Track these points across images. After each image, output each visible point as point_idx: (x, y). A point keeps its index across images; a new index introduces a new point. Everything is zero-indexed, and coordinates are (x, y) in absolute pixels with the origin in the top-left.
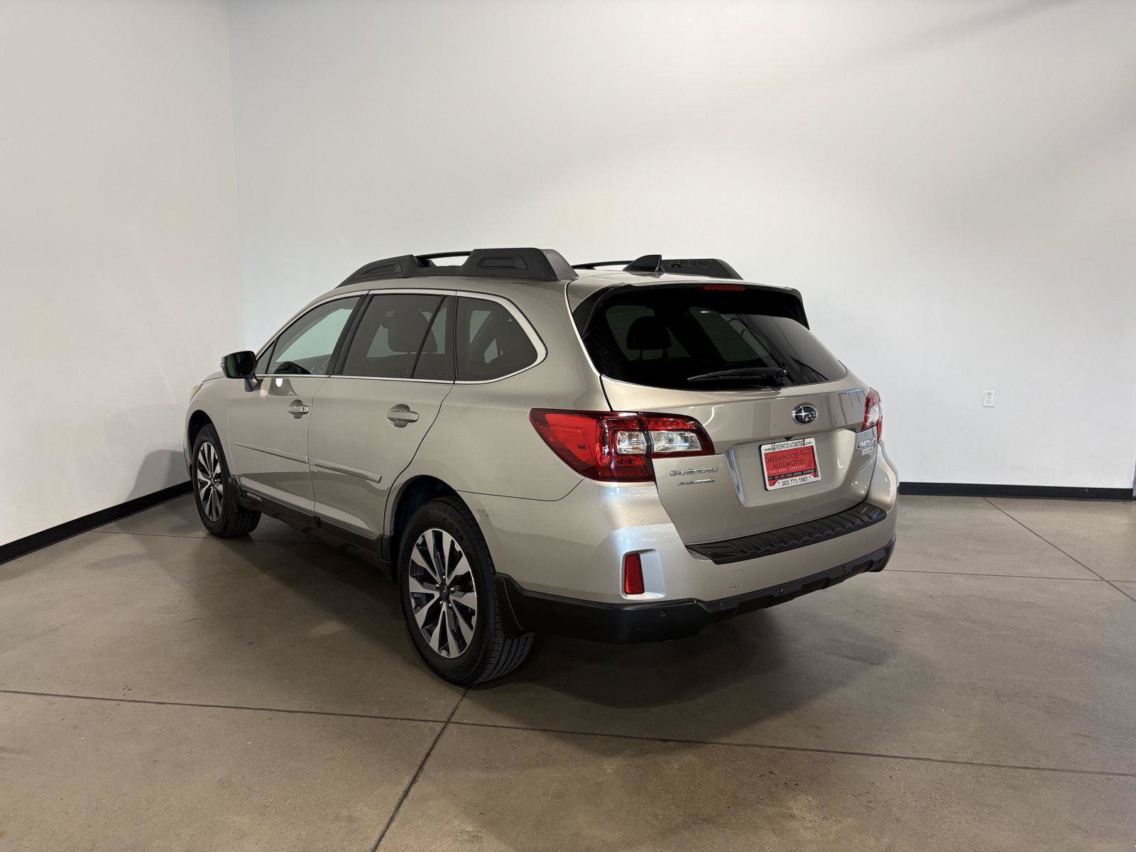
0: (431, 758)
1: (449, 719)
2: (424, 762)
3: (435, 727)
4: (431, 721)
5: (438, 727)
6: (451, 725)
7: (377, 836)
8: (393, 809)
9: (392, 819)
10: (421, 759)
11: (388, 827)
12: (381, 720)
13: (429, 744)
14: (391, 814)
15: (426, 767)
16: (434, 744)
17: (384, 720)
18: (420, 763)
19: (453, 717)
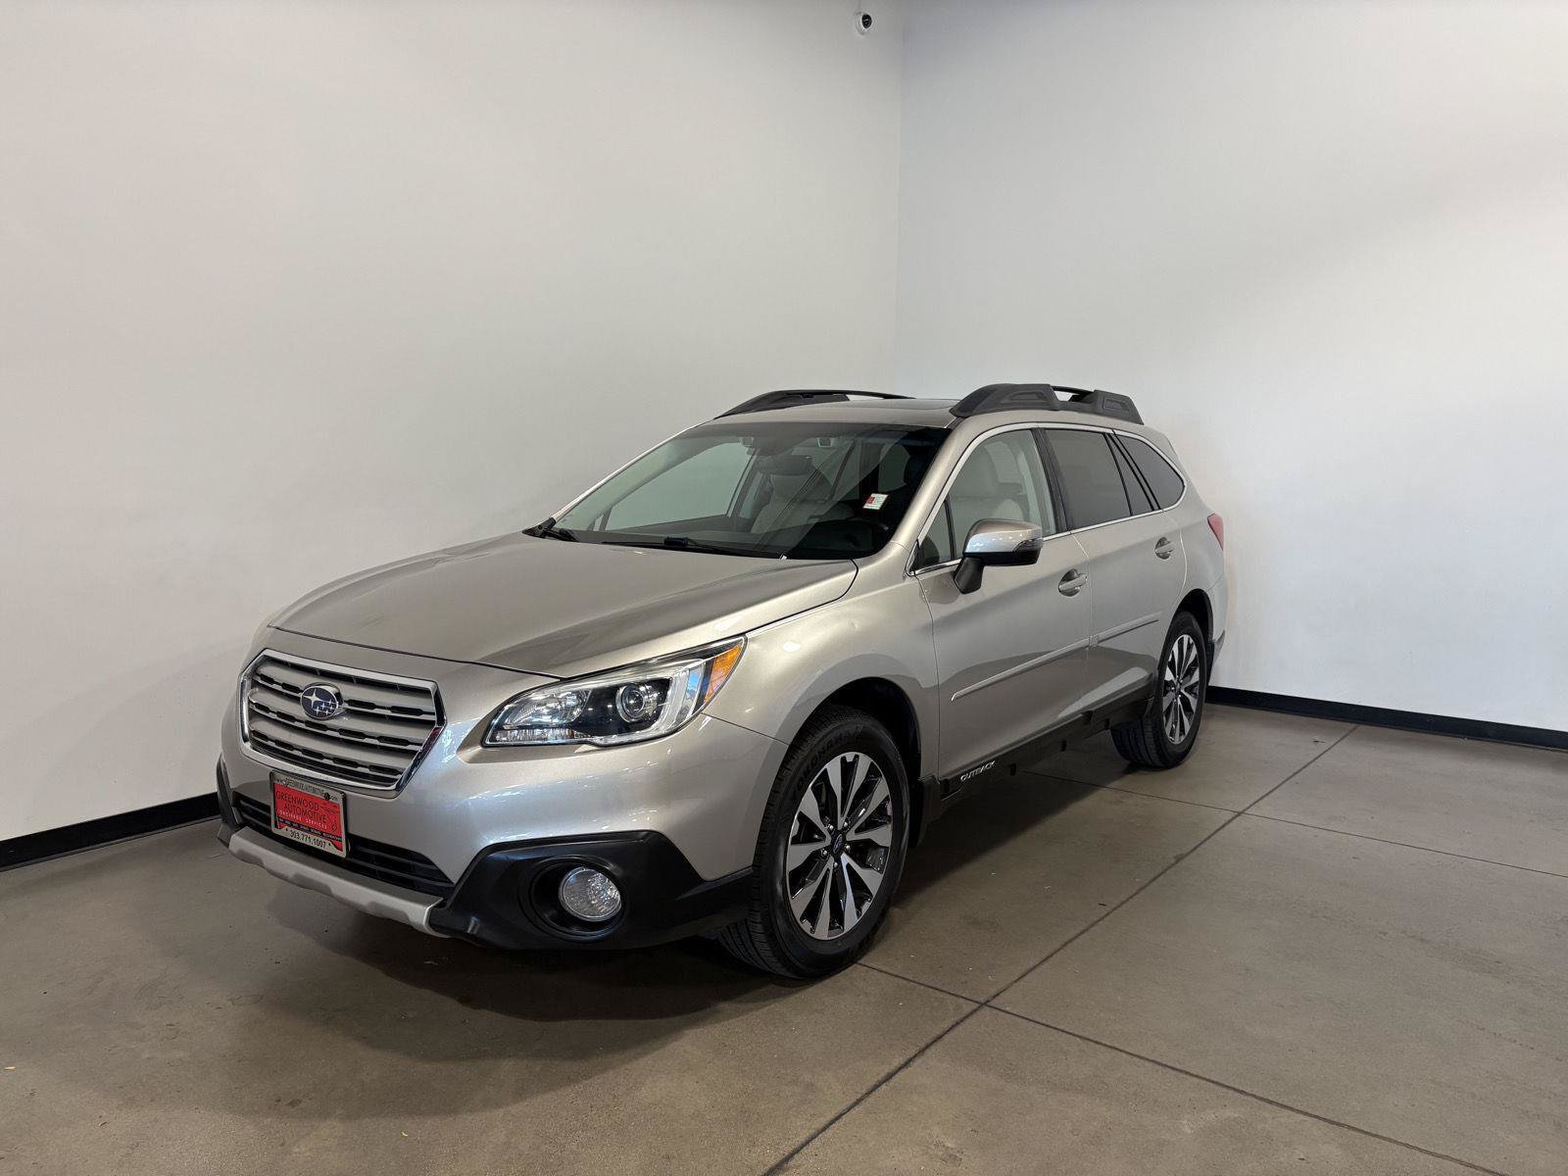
0: (939, 1044)
1: (988, 1001)
2: (928, 1046)
3: (964, 1006)
4: (963, 997)
5: (968, 1007)
6: (986, 1008)
7: (830, 1116)
8: (864, 1091)
9: (858, 1102)
10: (928, 1040)
11: (849, 1110)
12: (901, 981)
13: (946, 1025)
14: (859, 1096)
15: (927, 1052)
16: (953, 1027)
17: (905, 982)
18: (923, 1045)
19: (995, 1000)
